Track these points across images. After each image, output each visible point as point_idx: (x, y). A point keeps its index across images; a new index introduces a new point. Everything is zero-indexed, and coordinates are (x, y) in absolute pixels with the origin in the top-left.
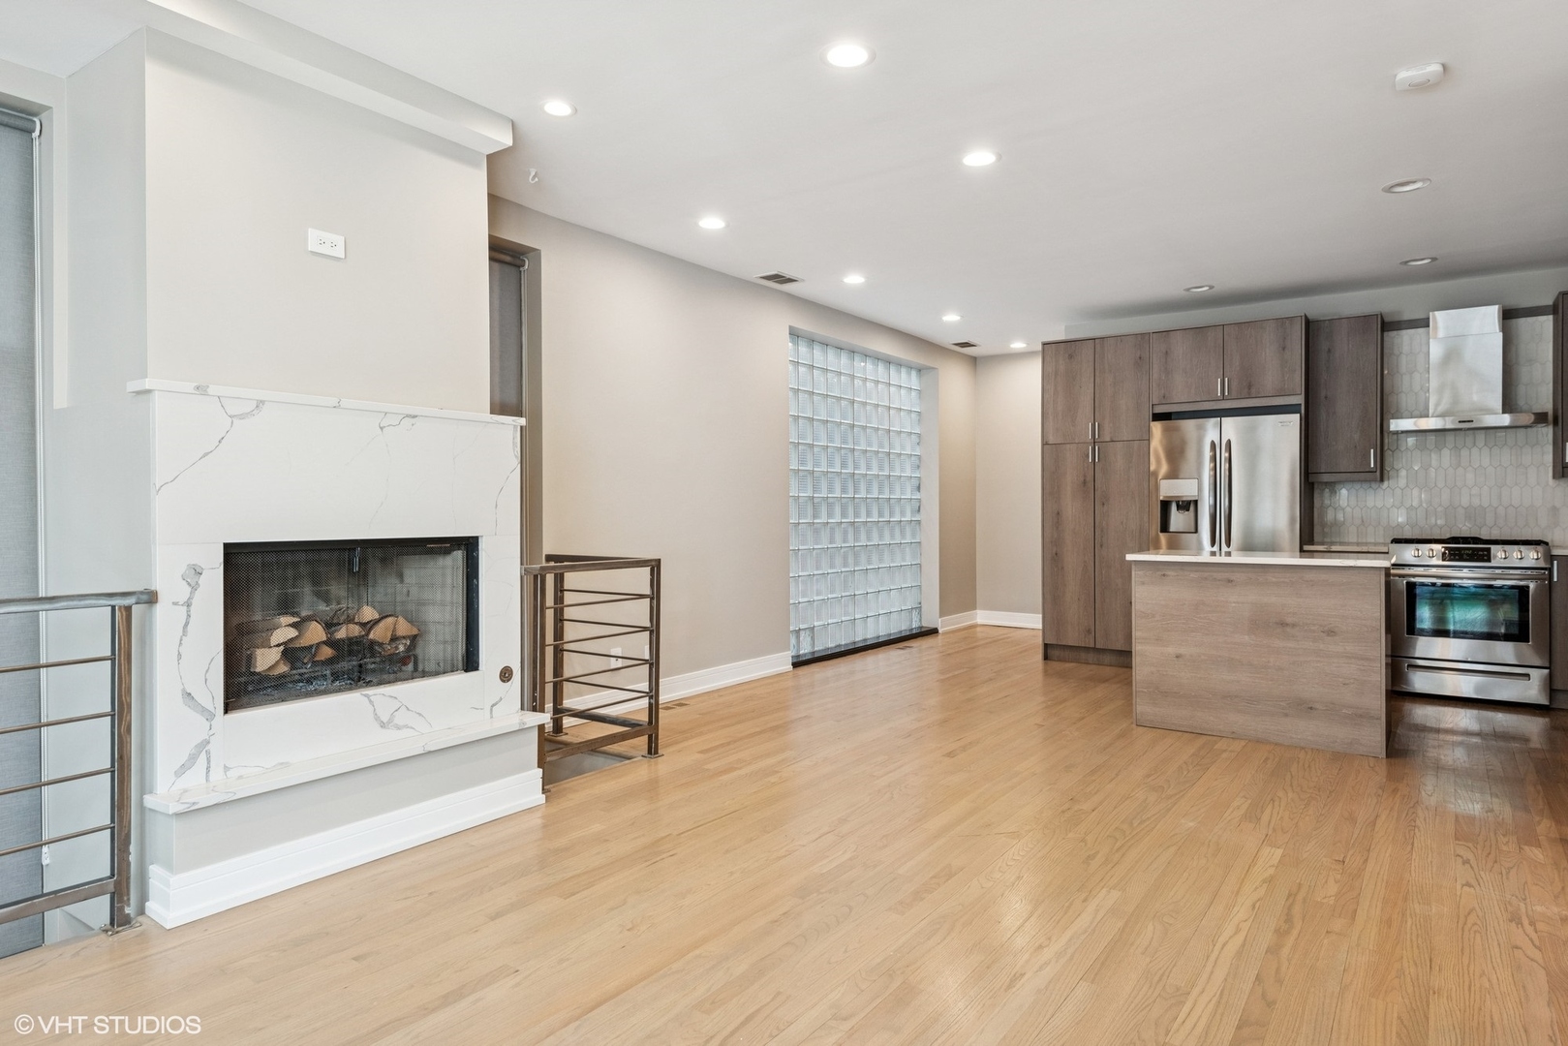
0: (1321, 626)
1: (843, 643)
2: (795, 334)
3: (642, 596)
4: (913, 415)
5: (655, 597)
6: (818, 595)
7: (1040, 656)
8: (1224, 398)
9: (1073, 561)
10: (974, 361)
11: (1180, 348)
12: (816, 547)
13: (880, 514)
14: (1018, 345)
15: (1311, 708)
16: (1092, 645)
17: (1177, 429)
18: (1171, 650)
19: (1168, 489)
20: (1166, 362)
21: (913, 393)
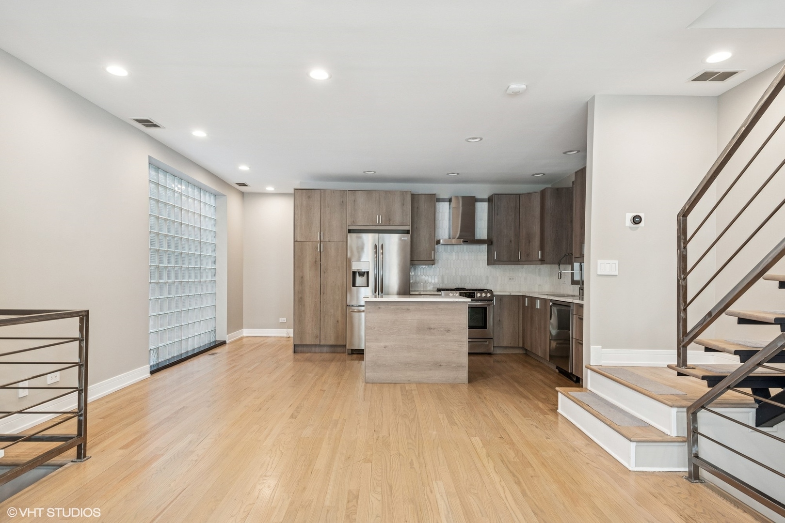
0: (444, 328)
1: (175, 355)
2: (152, 164)
3: (75, 339)
4: (212, 221)
5: (84, 339)
6: (161, 327)
7: (292, 350)
8: (379, 225)
9: (309, 301)
10: (243, 194)
11: (361, 199)
12: (160, 297)
13: (196, 278)
14: (270, 189)
15: (440, 365)
16: (319, 344)
17: (360, 238)
18: (382, 344)
19: (356, 266)
20: (354, 205)
21: (212, 209)
